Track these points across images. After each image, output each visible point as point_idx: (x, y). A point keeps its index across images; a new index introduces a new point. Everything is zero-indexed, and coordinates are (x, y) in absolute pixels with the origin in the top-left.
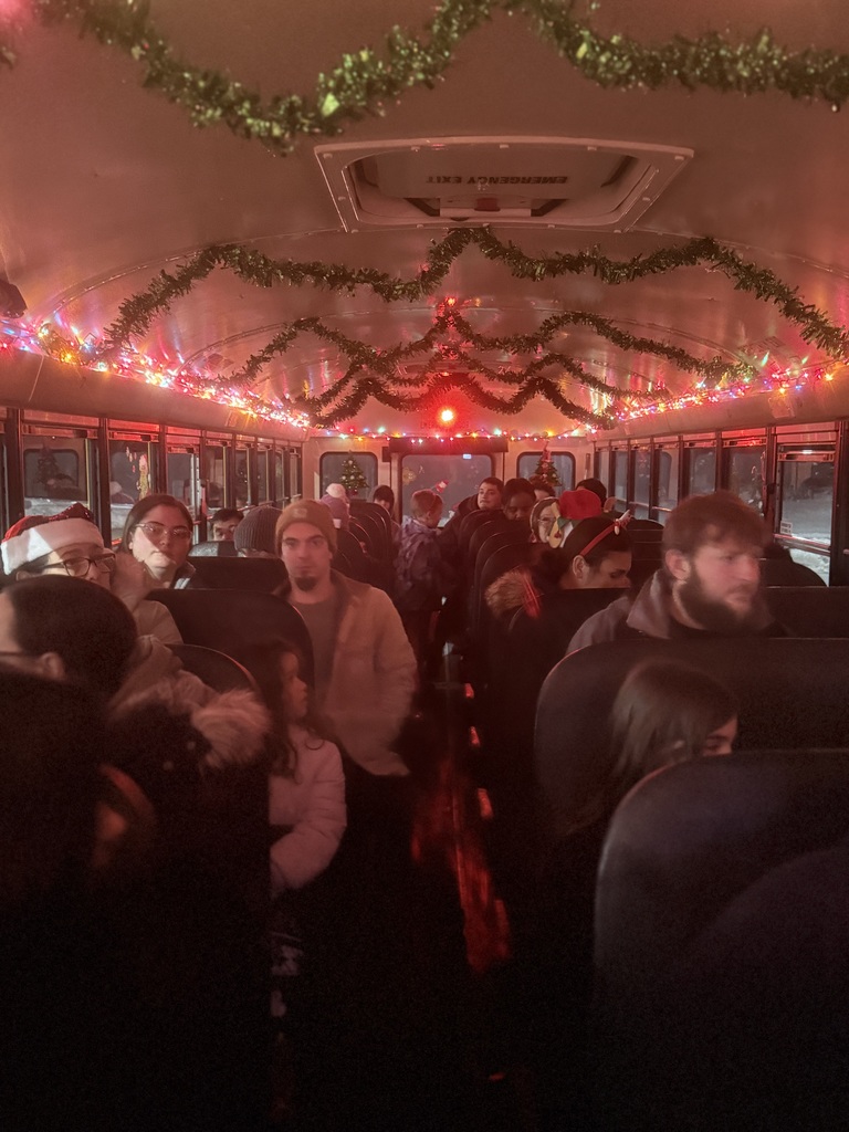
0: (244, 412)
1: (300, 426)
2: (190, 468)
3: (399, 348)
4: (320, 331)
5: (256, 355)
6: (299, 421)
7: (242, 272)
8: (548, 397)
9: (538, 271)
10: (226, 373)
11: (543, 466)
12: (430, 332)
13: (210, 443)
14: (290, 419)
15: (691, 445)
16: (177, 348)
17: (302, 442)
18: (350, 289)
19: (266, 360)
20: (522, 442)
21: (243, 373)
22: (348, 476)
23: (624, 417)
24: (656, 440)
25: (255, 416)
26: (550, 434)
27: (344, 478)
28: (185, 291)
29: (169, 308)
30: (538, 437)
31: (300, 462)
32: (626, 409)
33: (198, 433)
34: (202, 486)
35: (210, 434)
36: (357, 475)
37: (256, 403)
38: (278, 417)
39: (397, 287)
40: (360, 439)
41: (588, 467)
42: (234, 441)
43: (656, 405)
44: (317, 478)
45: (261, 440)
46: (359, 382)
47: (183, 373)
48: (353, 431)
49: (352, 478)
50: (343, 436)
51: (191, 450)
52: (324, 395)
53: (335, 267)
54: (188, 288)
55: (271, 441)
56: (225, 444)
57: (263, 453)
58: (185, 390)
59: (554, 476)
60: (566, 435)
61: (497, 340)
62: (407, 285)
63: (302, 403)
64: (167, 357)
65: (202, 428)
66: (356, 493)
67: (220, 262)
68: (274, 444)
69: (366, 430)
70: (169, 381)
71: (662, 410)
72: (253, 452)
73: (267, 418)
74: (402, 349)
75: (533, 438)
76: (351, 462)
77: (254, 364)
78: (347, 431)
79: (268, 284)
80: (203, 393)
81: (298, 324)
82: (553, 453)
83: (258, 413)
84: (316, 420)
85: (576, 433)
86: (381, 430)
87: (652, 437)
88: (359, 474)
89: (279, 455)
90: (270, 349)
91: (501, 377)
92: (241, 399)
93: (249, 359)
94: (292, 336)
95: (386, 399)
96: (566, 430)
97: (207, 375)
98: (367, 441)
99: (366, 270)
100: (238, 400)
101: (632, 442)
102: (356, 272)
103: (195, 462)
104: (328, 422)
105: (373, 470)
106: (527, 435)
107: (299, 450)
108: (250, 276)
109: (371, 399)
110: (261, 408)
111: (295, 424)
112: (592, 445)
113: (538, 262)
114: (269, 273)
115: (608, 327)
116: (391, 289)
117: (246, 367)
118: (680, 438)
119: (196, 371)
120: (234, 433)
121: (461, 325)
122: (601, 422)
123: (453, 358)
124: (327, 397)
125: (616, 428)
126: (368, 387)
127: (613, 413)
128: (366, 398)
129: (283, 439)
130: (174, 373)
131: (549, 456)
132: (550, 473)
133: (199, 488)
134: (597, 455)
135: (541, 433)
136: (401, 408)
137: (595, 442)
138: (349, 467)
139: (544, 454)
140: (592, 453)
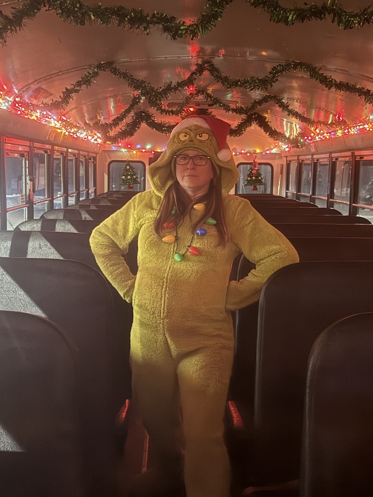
0: (59, 131)
1: (95, 142)
2: (22, 168)
3: (170, 85)
4: (115, 71)
5: (69, 88)
6: (96, 139)
7: (62, 14)
8: (260, 126)
9: (290, 18)
10: (48, 101)
11: (253, 172)
12: (192, 74)
13: (36, 151)
14: (90, 138)
15: (361, 158)
16: (13, 80)
17: (96, 154)
18: (145, 29)
19: (77, 91)
20: (241, 155)
21: (60, 100)
22: (126, 176)
23: (310, 140)
24: (333, 155)
25: (67, 133)
26: (258, 151)
27: (124, 177)
28: (18, 28)
29: (5, 41)
30: (250, 153)
31: (95, 166)
32: (312, 135)
33: (28, 143)
34: (30, 180)
35: (37, 145)
36: (132, 176)
37: (67, 125)
38: (82, 135)
39: (182, 28)
40: (134, 152)
41: (282, 173)
42: (52, 150)
43: (335, 131)
44: (106, 177)
45: (70, 150)
46: (135, 114)
47: (17, 99)
48: (130, 146)
49: (129, 177)
50: (123, 150)
51: (22, 155)
52: (114, 120)
53: (134, 11)
54: (20, 25)
55: (77, 152)
56: (46, 152)
57: (72, 160)
58: (19, 113)
59: (260, 178)
60: (268, 152)
61: (239, 80)
62: (189, 26)
63: (98, 126)
64: (5, 87)
65: (31, 140)
66: (132, 188)
67: (45, 6)
68: (79, 154)
69: (138, 146)
70: (6, 104)
71: (340, 135)
72: (65, 158)
73: (75, 136)
74: (172, 86)
75: (247, 153)
76: (128, 167)
77: (68, 94)
78: (126, 147)
79: (82, 23)
80: (32, 115)
81: (99, 66)
82: (260, 164)
83: (69, 132)
84: (107, 138)
85: (274, 151)
86: (148, 147)
87: (331, 153)
88: (134, 175)
89: (82, 162)
90: (79, 84)
91: (234, 110)
92: (58, 122)
93: (64, 91)
94: (96, 74)
95: (153, 125)
96: (267, 148)
97: (35, 102)
98: (139, 153)
99: (158, 14)
100: (56, 122)
101: (315, 157)
102: (150, 15)
103: (25, 163)
104: (114, 140)
105: (143, 172)
106: (243, 152)
107: (95, 158)
108: (68, 17)
109: (144, 125)
110: (71, 128)
111: (92, 141)
112: (285, 159)
113: (291, 10)
114: (83, 14)
115: (317, 73)
116: (178, 28)
117: (62, 96)
118: (352, 153)
119: (26, 99)
120: (53, 145)
121: (213, 70)
122: (294, 143)
123: (201, 97)
124: (116, 122)
125: (304, 148)
126: (143, 117)
127: (303, 137)
128: (140, 124)
129: (84, 151)
130: (11, 99)
131: (257, 166)
132: (257, 177)
133: (28, 181)
134: (288, 165)
135: (252, 150)
136: (163, 131)
137: (286, 157)
138: (127, 170)
139: (253, 164)
140: (285, 163)
